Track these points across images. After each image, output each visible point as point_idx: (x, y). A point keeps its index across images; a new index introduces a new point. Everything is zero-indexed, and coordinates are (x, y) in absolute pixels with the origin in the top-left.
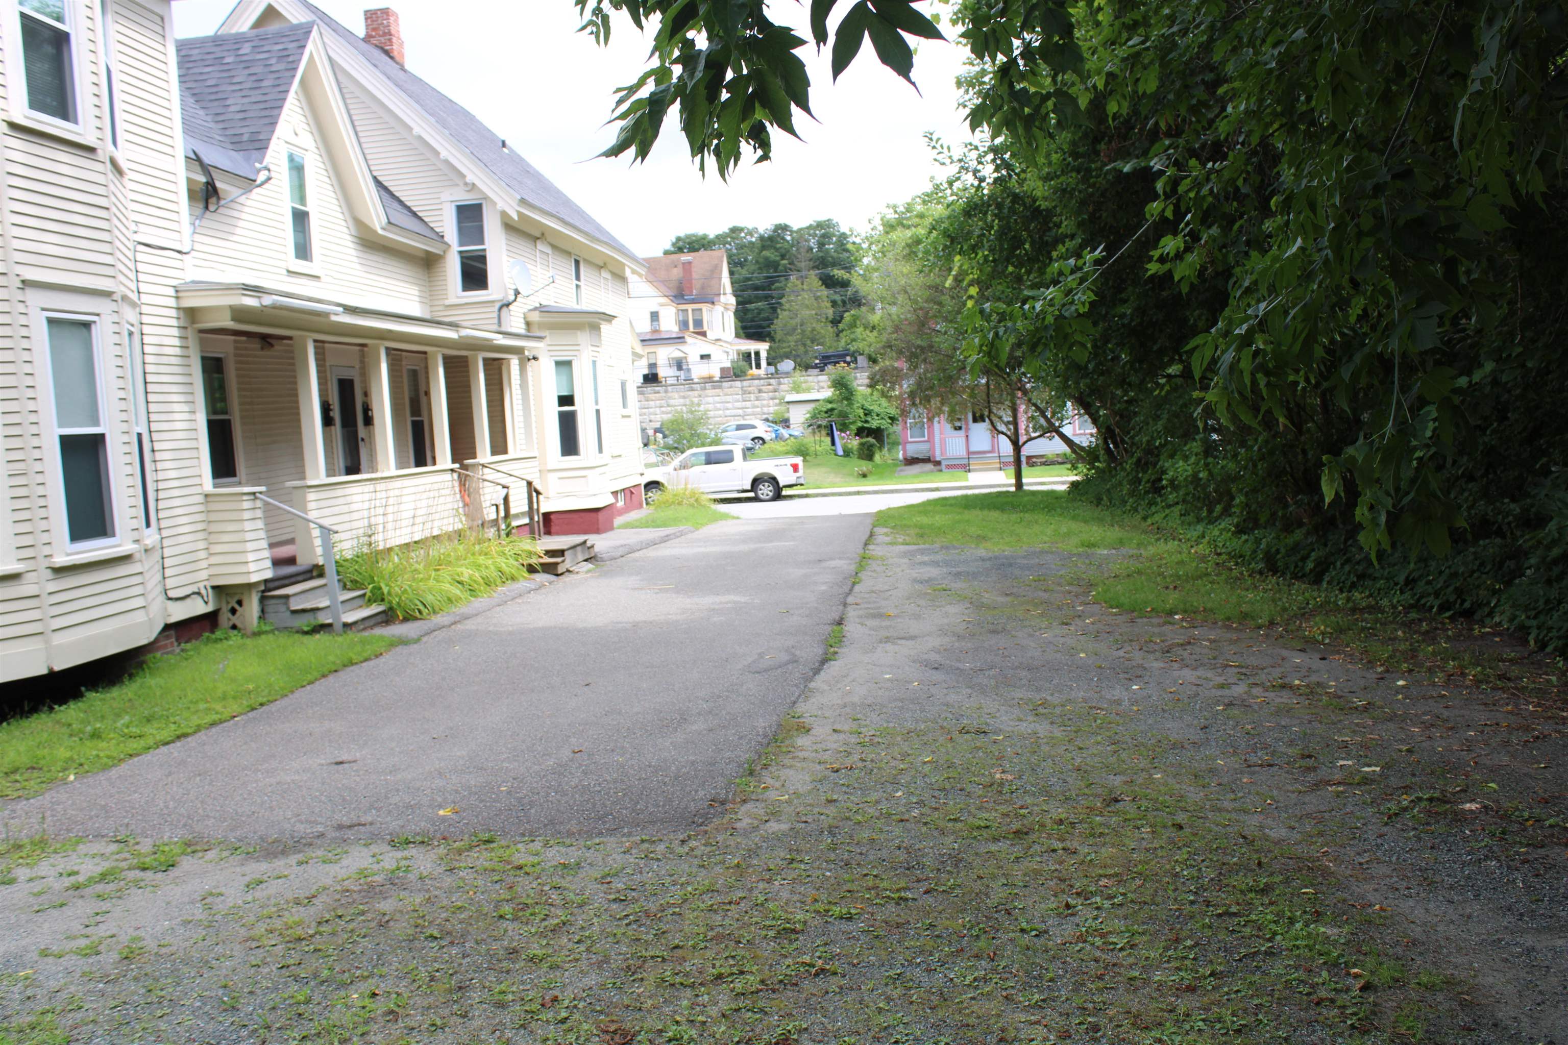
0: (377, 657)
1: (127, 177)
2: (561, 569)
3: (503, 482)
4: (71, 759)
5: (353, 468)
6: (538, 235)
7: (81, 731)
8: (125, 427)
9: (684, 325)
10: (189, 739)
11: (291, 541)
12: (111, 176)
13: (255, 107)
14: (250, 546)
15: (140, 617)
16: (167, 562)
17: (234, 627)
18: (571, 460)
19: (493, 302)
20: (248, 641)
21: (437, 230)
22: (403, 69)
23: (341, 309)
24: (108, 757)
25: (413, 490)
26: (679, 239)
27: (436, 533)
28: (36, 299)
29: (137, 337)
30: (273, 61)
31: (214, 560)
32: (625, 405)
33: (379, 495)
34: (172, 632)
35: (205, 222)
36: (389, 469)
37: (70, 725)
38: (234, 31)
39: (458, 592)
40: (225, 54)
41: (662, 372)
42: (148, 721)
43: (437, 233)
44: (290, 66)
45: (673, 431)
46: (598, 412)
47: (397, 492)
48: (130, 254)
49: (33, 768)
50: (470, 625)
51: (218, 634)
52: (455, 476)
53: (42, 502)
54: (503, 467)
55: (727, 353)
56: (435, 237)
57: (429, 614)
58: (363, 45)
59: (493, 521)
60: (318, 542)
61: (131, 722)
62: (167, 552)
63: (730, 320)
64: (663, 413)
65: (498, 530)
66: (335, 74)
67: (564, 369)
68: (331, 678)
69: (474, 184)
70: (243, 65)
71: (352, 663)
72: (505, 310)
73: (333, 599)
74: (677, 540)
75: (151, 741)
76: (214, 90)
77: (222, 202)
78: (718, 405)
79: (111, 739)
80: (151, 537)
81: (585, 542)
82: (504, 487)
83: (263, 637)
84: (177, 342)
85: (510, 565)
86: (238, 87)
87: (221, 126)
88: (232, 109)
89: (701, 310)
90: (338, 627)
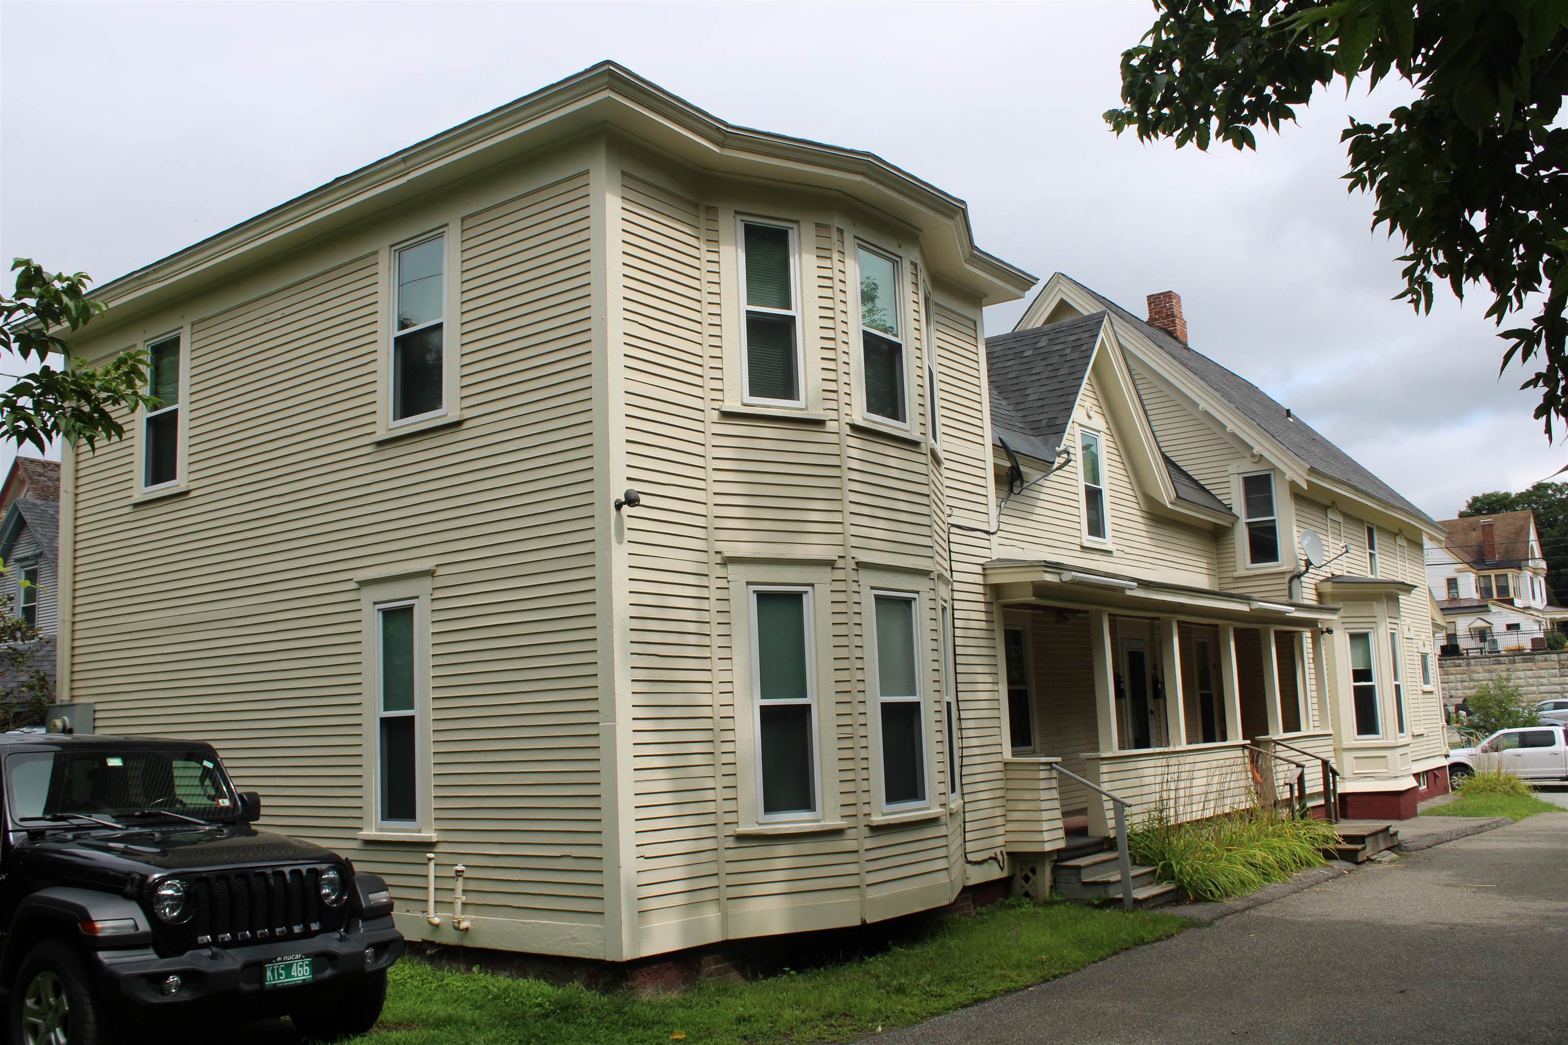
0: (1168, 937)
1: (943, 466)
2: (1361, 857)
3: (1297, 760)
4: (879, 1010)
5: (1142, 741)
6: (1329, 504)
7: (887, 984)
8: (937, 696)
9: (1485, 592)
10: (986, 1004)
11: (1083, 811)
12: (931, 466)
13: (1053, 394)
14: (1045, 815)
15: (942, 878)
16: (968, 827)
17: (1027, 895)
18: (1369, 740)
19: (1284, 573)
20: (1040, 910)
21: (1225, 502)
22: (1186, 347)
23: (1136, 584)
24: (912, 1013)
25: (1205, 765)
26: (1476, 500)
27: (1227, 810)
28: (868, 579)
29: (949, 612)
30: (1068, 351)
31: (1010, 827)
32: (1426, 681)
33: (1172, 769)
34: (970, 895)
35: (1010, 504)
36: (1180, 744)
37: (878, 977)
38: (1029, 327)
39: (1252, 876)
40: (1024, 348)
41: (1464, 643)
42: (948, 981)
43: (1225, 505)
44: (1084, 354)
45: (1478, 708)
46: (1397, 687)
47: (1188, 767)
48: (945, 536)
49: (846, 1015)
50: (1265, 912)
51: (1012, 900)
52: (1247, 752)
53: (864, 764)
54: (1297, 745)
55: (1539, 622)
56: (1223, 510)
57: (1221, 897)
58: (1147, 329)
59: (1287, 799)
60: (1110, 814)
61: (932, 981)
62: (968, 817)
63: (1541, 585)
64: (1465, 688)
65: (1293, 811)
66: (1125, 359)
67: (1359, 643)
68: (1122, 956)
69: (1261, 455)
70: (1040, 357)
71: (1141, 942)
72: (1296, 581)
73: (1124, 873)
74: (1493, 831)
75: (950, 1003)
76: (1015, 381)
77: (1026, 485)
78: (1531, 681)
79: (914, 996)
80: (955, 803)
81: (1387, 829)
82: (1298, 766)
83: (1056, 907)
84: (983, 616)
85: (1304, 849)
86: (1036, 377)
87: (1021, 414)
88: (1031, 398)
89: (1506, 575)
90: (1128, 903)
